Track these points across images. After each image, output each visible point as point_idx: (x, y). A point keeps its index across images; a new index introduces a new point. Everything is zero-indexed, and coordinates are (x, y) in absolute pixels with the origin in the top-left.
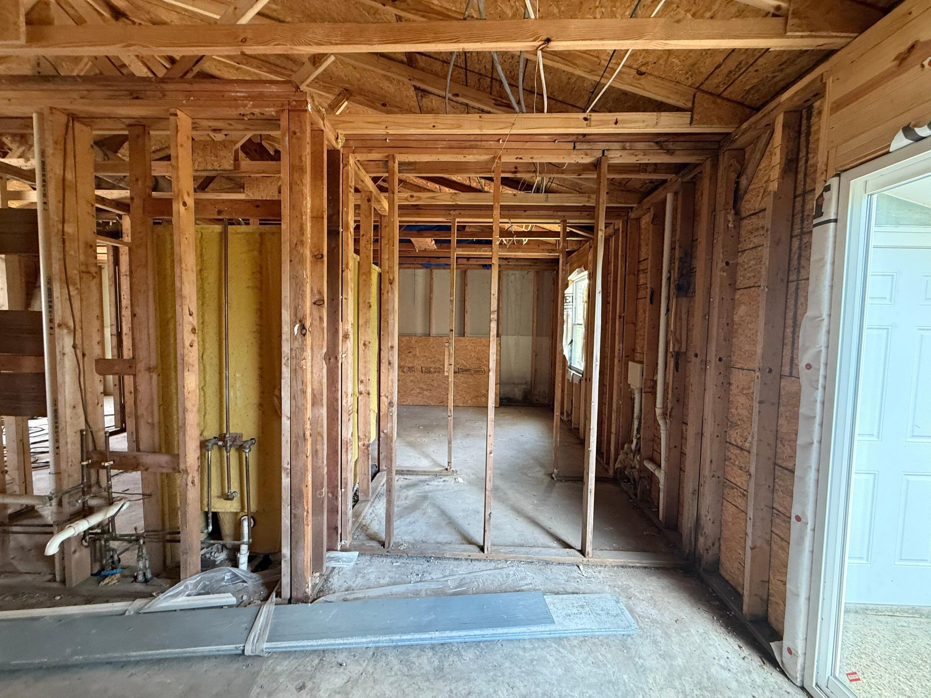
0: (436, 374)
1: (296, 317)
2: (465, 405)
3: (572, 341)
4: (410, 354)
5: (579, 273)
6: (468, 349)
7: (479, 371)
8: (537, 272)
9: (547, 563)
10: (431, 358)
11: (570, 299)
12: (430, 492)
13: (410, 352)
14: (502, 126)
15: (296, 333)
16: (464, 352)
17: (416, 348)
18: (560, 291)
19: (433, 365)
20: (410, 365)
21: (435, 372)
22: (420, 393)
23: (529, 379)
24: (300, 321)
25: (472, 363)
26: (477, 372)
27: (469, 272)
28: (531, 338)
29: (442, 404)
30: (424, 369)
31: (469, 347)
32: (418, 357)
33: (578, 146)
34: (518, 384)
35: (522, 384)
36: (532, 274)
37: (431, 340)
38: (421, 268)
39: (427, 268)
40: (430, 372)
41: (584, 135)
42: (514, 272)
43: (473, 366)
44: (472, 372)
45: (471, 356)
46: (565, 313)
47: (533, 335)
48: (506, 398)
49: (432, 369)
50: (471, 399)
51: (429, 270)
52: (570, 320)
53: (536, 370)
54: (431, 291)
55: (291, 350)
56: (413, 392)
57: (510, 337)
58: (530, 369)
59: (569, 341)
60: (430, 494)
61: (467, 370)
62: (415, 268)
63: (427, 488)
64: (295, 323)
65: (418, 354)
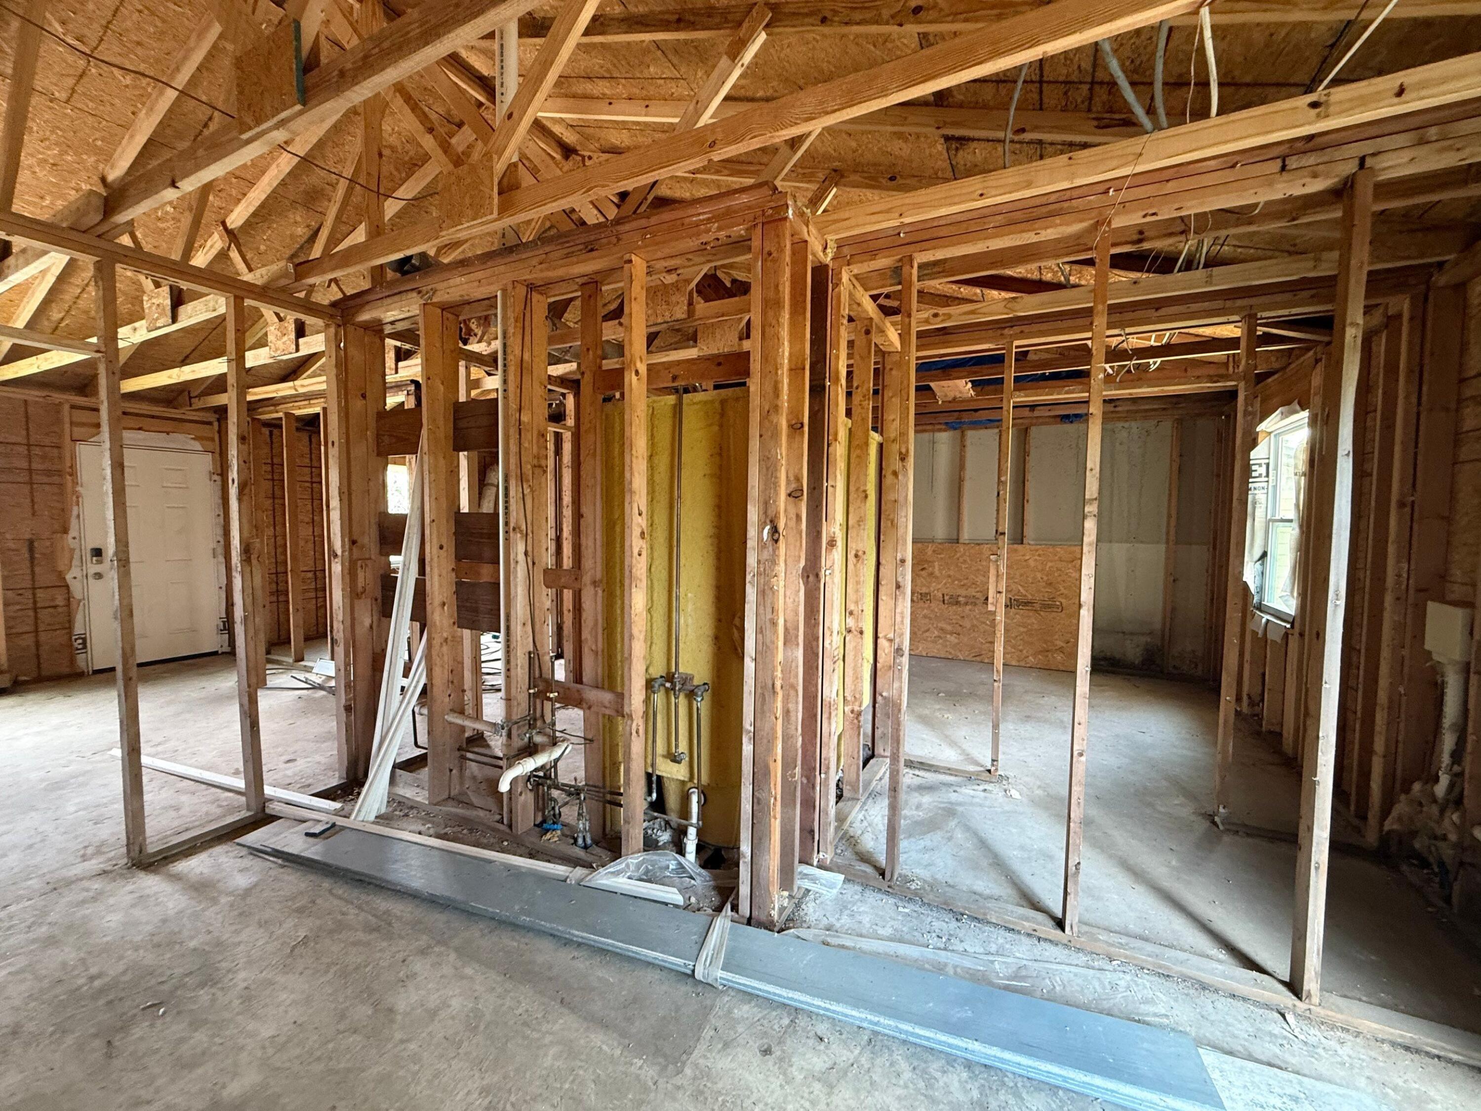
0: (968, 607)
1: (767, 516)
2: (1022, 664)
3: (1264, 555)
4: (923, 573)
5: (1285, 416)
6: (1028, 566)
7: (1049, 607)
8: (1180, 421)
9: (1204, 987)
10: (960, 580)
11: (1262, 470)
12: (960, 804)
13: (923, 569)
14: (1115, 163)
15: (765, 537)
16: (1022, 571)
17: (933, 562)
18: (1238, 456)
19: (963, 592)
20: (924, 590)
21: (966, 604)
22: (940, 637)
23: (1158, 626)
24: (771, 521)
25: (1039, 591)
26: (1047, 606)
27: (1034, 431)
28: (1163, 547)
29: (978, 659)
30: (946, 598)
31: (1032, 563)
32: (937, 578)
33: (1292, 163)
34: (1132, 634)
35: (1143, 634)
36: (1167, 427)
37: (962, 549)
38: (945, 430)
39: (955, 429)
40: (958, 603)
41: (1311, 138)
42: (1126, 425)
43: (1038, 597)
44: (1037, 606)
45: (1034, 578)
46: (1250, 498)
47: (1167, 542)
48: (1105, 659)
49: (961, 599)
50: (1035, 655)
51: (958, 433)
52: (1260, 513)
53: (1174, 610)
54: (962, 467)
55: (759, 562)
56: (927, 634)
57: (1116, 546)
58: (1160, 605)
59: (1257, 553)
60: (960, 809)
61: (1027, 603)
62: (933, 431)
63: (953, 797)
64: (765, 524)
65: (937, 573)
